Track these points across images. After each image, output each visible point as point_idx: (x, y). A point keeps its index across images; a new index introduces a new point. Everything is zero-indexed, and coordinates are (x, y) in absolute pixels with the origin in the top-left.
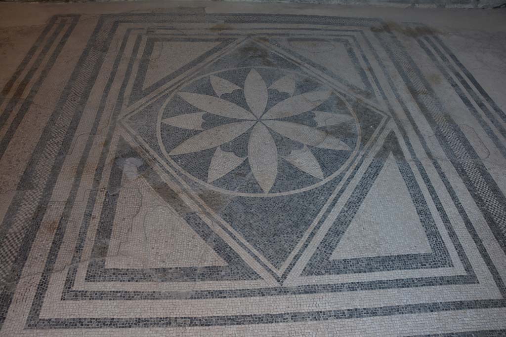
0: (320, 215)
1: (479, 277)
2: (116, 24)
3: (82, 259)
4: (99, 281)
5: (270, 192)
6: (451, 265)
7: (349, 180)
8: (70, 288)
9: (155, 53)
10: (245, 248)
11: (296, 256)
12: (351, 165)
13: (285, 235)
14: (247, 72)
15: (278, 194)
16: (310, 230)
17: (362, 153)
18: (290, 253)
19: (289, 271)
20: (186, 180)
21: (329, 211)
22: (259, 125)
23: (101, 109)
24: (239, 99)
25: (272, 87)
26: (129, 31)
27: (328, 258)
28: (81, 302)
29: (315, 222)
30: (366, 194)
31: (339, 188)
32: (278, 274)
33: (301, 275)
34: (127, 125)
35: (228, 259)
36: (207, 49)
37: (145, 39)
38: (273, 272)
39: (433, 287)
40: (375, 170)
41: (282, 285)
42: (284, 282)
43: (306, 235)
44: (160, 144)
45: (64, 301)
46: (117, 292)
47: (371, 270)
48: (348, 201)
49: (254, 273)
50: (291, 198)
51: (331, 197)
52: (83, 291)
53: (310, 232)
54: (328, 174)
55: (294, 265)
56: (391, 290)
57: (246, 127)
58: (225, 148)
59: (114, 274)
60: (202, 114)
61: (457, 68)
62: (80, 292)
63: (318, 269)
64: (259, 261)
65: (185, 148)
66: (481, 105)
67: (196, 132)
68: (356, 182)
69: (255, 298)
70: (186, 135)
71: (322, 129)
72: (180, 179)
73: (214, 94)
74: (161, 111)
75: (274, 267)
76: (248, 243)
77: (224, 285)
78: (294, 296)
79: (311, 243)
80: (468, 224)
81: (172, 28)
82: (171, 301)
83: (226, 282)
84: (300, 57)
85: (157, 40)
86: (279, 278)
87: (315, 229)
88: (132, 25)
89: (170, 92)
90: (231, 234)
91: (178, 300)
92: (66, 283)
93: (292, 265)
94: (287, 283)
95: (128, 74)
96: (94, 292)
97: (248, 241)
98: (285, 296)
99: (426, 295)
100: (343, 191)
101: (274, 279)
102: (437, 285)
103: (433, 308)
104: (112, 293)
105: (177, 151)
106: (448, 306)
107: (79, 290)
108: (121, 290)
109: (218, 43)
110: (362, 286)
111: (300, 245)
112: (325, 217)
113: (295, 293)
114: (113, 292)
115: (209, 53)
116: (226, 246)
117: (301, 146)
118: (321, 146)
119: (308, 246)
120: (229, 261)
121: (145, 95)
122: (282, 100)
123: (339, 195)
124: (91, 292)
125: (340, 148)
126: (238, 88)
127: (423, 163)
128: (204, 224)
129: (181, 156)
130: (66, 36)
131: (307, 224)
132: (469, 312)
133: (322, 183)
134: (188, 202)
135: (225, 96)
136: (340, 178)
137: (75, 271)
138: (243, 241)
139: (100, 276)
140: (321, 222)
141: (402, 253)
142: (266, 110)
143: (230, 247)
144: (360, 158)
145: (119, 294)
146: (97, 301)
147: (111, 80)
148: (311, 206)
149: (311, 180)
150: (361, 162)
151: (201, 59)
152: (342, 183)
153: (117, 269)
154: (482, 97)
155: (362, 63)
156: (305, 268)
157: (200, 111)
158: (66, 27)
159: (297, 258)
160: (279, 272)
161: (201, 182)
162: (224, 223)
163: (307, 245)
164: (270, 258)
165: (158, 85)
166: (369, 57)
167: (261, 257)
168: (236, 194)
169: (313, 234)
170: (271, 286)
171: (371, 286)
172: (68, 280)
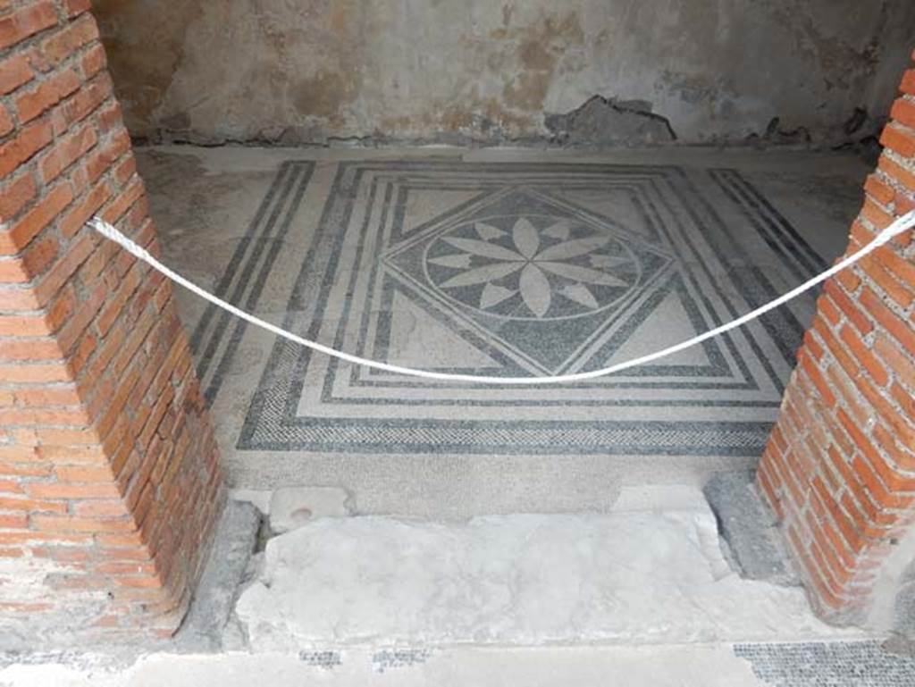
0: (594, 335)
1: (759, 385)
2: (360, 172)
4: (383, 375)
5: (544, 316)
6: (731, 375)
7: (625, 310)
8: (356, 378)
9: (410, 201)
10: (521, 356)
12: (628, 297)
13: (559, 348)
14: (516, 219)
15: (551, 319)
16: (584, 345)
17: (642, 288)
18: (564, 360)
20: (457, 306)
21: (603, 332)
22: (530, 264)
23: (360, 249)
24: (508, 243)
25: (544, 233)
26: (376, 179)
29: (589, 340)
31: (614, 315)
34: (389, 263)
35: (505, 363)
36: (468, 199)
37: (396, 187)
39: (709, 390)
40: (653, 303)
43: (579, 349)
44: (428, 278)
45: (353, 387)
47: (645, 375)
48: (623, 326)
49: (530, 373)
50: (565, 322)
52: (369, 381)
54: (603, 305)
55: (568, 368)
56: (664, 389)
57: (517, 267)
58: (495, 283)
60: (467, 256)
61: (768, 214)
62: (366, 381)
64: (534, 365)
65: (455, 282)
66: (792, 249)
67: (464, 270)
68: (630, 312)
69: (531, 390)
70: (454, 272)
71: (599, 269)
72: (451, 306)
73: (480, 239)
74: (425, 252)
76: (523, 353)
78: (568, 390)
79: (585, 354)
80: (755, 347)
81: (424, 177)
84: (575, 205)
85: (410, 188)
87: (588, 344)
88: (379, 173)
89: (433, 237)
90: (505, 346)
91: (459, 389)
92: (352, 375)
93: (566, 369)
95: (383, 220)
98: (560, 389)
99: (701, 395)
100: (619, 318)
102: (713, 389)
103: (708, 404)
105: (447, 284)
106: (722, 404)
109: (480, 193)
110: (634, 385)
111: (574, 355)
112: (599, 336)
113: (569, 388)
115: (471, 202)
116: (502, 354)
117: (575, 283)
118: (596, 282)
121: (406, 238)
122: (555, 244)
123: (614, 320)
124: (376, 382)
125: (617, 284)
126: (505, 234)
127: (710, 299)
128: (479, 339)
129: (452, 289)
130: (305, 182)
131: (582, 341)
132: (744, 409)
133: (597, 311)
134: (462, 323)
135: (492, 241)
136: (616, 308)
137: (359, 368)
138: (517, 351)
140: (594, 340)
141: (677, 364)
142: (537, 253)
143: (506, 355)
144: (637, 293)
145: (403, 384)
146: (383, 388)
147: (366, 225)
148: (586, 328)
149: (585, 308)
150: (640, 295)
151: (462, 207)
152: (618, 312)
154: (794, 241)
155: (649, 211)
156: (583, 366)
157: (467, 253)
158: (302, 173)
159: (571, 363)
160: (554, 373)
161: (474, 309)
162: (499, 338)
163: (581, 355)
164: (544, 364)
165: (419, 229)
166: (658, 205)
167: (536, 363)
168: (509, 318)
169: (586, 348)
171: (644, 385)
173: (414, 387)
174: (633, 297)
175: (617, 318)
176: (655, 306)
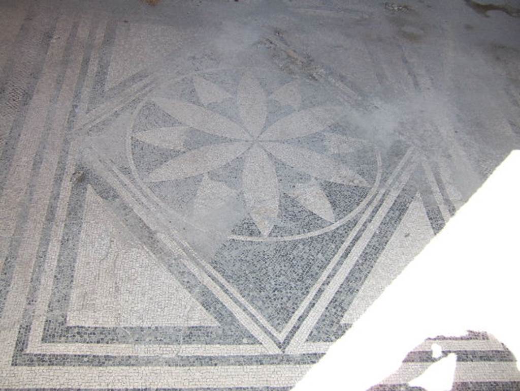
0: (330, 267)
3: (36, 313)
4: (60, 342)
5: (270, 235)
6: (485, 337)
7: (365, 225)
8: (22, 350)
10: (240, 305)
11: (301, 317)
12: (368, 205)
13: (289, 291)
14: (241, 74)
15: (279, 239)
16: (317, 286)
17: (383, 191)
18: (293, 313)
19: (293, 335)
21: (340, 263)
22: (256, 147)
25: (272, 97)
27: (339, 321)
28: (38, 368)
29: (324, 277)
30: (386, 243)
31: (353, 234)
32: (279, 339)
33: (307, 340)
35: (220, 317)
38: (273, 336)
39: (463, 363)
40: (397, 213)
41: (284, 352)
42: (287, 349)
44: (132, 166)
45: (16, 367)
46: (83, 356)
48: (363, 252)
49: (251, 336)
50: (295, 244)
51: (343, 246)
52: (40, 355)
53: (318, 288)
54: (340, 216)
55: (298, 328)
56: (413, 363)
58: (213, 175)
59: (78, 333)
62: (35, 355)
63: (327, 334)
64: (256, 321)
65: (164, 173)
67: (177, 153)
68: (373, 227)
69: (252, 367)
75: (275, 330)
76: (243, 299)
77: (215, 350)
78: (298, 366)
79: (319, 301)
82: (150, 368)
83: (218, 346)
86: (280, 343)
87: (323, 284)
89: (143, 96)
90: (222, 287)
91: (159, 368)
92: (17, 344)
93: (296, 328)
94: (289, 350)
95: (85, 66)
96: (54, 355)
97: (243, 297)
98: (287, 366)
100: (358, 239)
101: (275, 345)
102: (467, 361)
104: (77, 357)
107: (35, 353)
108: (88, 353)
111: (305, 304)
112: (335, 270)
113: (299, 364)
114: (79, 356)
116: (217, 301)
117: (307, 179)
118: (332, 179)
119: (316, 305)
120: (220, 320)
121: (109, 98)
122: (285, 115)
123: (353, 244)
124: (50, 356)
125: (357, 183)
126: (229, 95)
128: (190, 273)
131: (315, 277)
133: (333, 228)
135: (213, 107)
136: (355, 222)
137: (28, 328)
138: (238, 296)
139: (61, 336)
140: (330, 277)
142: (265, 128)
143: (222, 303)
145: (86, 359)
146: (58, 368)
148: (320, 257)
149: (319, 222)
150: (382, 201)
152: (357, 228)
153: (82, 327)
156: (312, 332)
157: (182, 124)
159: (301, 319)
160: (281, 336)
161: (185, 219)
162: (214, 272)
163: (314, 304)
164: (270, 318)
165: (125, 85)
167: (259, 317)
169: (320, 291)
170: (271, 353)
172: (18, 342)
173: (101, 364)
174: (375, 203)
175: (356, 239)
176: (399, 218)
